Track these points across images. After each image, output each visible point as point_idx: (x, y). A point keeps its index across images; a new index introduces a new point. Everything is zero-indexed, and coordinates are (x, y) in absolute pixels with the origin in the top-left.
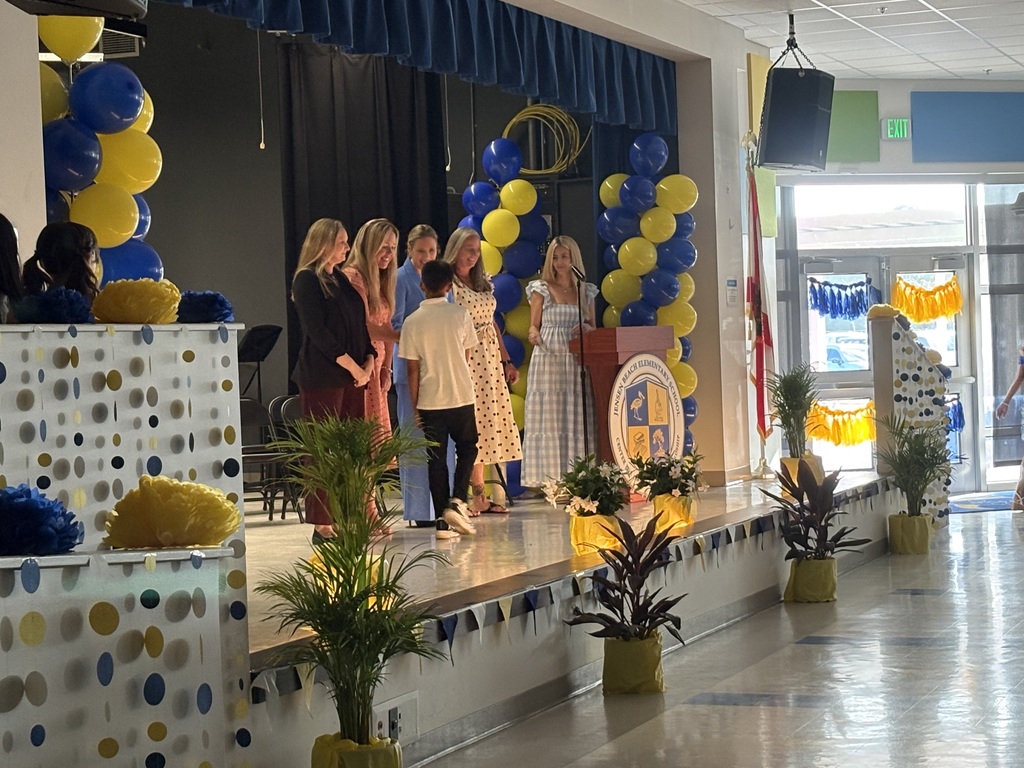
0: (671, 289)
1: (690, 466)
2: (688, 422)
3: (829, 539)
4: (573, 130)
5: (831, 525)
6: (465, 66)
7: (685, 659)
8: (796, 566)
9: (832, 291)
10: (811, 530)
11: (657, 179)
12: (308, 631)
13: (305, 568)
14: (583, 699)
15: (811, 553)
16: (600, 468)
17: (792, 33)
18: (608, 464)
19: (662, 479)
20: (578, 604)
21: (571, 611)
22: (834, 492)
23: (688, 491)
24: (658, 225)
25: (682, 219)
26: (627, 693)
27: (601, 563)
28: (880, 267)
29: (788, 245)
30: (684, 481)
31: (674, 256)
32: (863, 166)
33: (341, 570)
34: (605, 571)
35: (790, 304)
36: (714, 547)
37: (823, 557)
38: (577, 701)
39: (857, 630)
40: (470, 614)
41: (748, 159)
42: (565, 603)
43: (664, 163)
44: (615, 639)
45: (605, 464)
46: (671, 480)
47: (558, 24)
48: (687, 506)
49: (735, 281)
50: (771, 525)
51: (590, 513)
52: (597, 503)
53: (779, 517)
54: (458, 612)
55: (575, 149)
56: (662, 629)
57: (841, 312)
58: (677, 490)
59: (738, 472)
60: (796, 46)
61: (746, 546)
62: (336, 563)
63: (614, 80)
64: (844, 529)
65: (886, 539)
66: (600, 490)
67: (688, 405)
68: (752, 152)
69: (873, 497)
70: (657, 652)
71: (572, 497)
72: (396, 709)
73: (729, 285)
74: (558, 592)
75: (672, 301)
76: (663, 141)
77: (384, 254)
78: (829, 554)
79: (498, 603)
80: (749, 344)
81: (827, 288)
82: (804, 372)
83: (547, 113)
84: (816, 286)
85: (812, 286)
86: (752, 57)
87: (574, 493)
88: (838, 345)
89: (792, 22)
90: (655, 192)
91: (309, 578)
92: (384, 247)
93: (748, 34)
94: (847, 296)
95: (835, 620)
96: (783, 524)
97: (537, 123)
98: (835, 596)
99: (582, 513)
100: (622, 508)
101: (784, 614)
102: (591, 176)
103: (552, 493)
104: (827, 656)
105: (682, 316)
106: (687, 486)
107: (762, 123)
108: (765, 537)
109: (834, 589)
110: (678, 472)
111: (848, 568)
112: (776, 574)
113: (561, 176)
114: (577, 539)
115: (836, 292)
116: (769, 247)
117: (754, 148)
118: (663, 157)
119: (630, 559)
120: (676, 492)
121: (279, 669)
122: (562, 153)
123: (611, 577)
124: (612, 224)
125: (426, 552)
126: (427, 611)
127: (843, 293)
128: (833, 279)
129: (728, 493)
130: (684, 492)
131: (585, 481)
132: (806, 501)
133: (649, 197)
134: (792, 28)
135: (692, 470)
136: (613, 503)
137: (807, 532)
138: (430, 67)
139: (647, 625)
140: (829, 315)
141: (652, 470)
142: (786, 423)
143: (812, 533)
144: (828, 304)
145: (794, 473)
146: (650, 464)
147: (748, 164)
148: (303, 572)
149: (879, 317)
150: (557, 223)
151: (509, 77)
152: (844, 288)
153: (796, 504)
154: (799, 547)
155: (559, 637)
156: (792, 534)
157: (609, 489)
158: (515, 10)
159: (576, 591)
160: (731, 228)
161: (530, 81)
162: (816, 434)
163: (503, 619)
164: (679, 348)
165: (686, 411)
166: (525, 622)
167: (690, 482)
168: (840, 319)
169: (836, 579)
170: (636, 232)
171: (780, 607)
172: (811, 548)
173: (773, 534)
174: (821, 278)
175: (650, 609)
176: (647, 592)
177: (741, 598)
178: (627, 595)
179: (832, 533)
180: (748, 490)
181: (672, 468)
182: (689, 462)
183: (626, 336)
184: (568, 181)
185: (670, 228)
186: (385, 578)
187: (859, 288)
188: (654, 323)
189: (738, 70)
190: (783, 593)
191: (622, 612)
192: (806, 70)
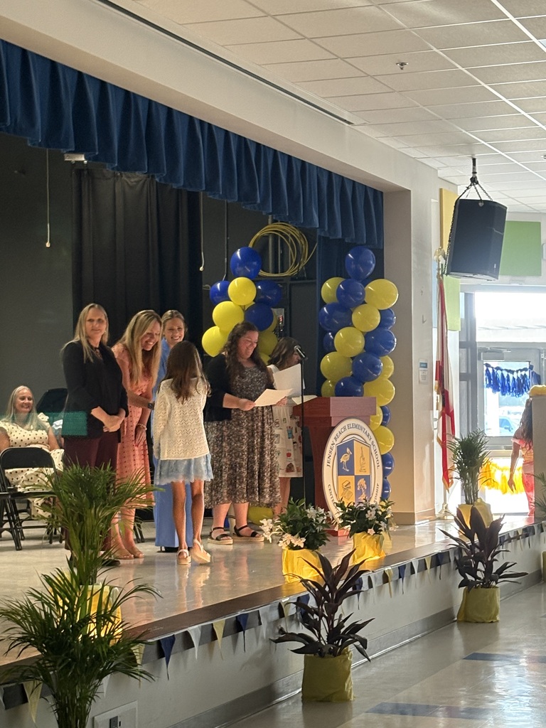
0: (375, 369)
1: (383, 510)
2: (385, 473)
3: (494, 571)
4: (303, 243)
5: (496, 560)
6: (211, 186)
7: (373, 671)
8: (467, 592)
9: (502, 374)
10: (480, 563)
11: (366, 282)
12: (33, 652)
13: (35, 596)
14: (284, 705)
15: (479, 583)
16: (308, 511)
17: (474, 173)
18: (314, 508)
19: (360, 520)
20: (283, 625)
21: (277, 631)
22: (500, 533)
23: (381, 530)
24: (366, 318)
25: (384, 313)
26: (321, 701)
27: (303, 591)
28: (540, 356)
29: (469, 339)
30: (377, 522)
31: (377, 343)
32: (528, 279)
33: (66, 599)
34: (307, 597)
35: (470, 383)
36: (400, 577)
37: (489, 586)
38: (280, 706)
39: (514, 648)
40: (187, 633)
41: (439, 269)
42: (272, 625)
43: (372, 269)
44: (313, 655)
45: (312, 508)
46: (368, 521)
47: (290, 157)
48: (379, 542)
49: (426, 364)
50: (448, 560)
51: (298, 548)
52: (304, 540)
53: (455, 554)
54: (175, 633)
55: (304, 258)
56: (351, 648)
57: (509, 391)
58: (372, 529)
59: (425, 514)
60: (477, 183)
61: (426, 577)
62: (62, 594)
63: (333, 203)
64: (507, 563)
65: (540, 571)
66: (306, 528)
67: (386, 460)
68: (442, 265)
69: (530, 537)
70: (347, 667)
71: (284, 534)
72: (117, 717)
73: (421, 367)
74: (266, 615)
75: (376, 378)
76: (372, 253)
77: (148, 338)
78: (494, 584)
79: (212, 624)
80: (436, 413)
81: (499, 372)
82: (478, 436)
83: (284, 230)
84: (490, 370)
85: (487, 370)
86: (443, 192)
87: (285, 531)
88: (509, 416)
89: (474, 164)
90: (364, 292)
91: (38, 605)
92: (148, 334)
93: (441, 173)
94: (514, 379)
95: (497, 639)
96: (457, 558)
97: (275, 237)
98: (498, 618)
99: (292, 547)
100: (325, 544)
101: (456, 631)
102: (316, 279)
103: (268, 530)
104: (490, 672)
105: (383, 390)
106: (380, 526)
107: (449, 241)
108: (443, 569)
109: (497, 612)
110: (373, 515)
111: (509, 594)
112: (450, 599)
113: (292, 278)
114: (287, 568)
115: (505, 376)
116: (453, 339)
117: (443, 261)
118: (371, 266)
119: (327, 589)
120: (371, 531)
121: (7, 686)
122: (294, 261)
123: (312, 603)
124: (330, 316)
125: (140, 586)
126: (139, 637)
127: (511, 376)
128: (504, 365)
129: (417, 530)
130: (377, 531)
131: (295, 522)
132: (476, 540)
133: (359, 296)
134: (474, 169)
135: (385, 514)
136: (318, 540)
137: (476, 565)
138: (182, 184)
139: (340, 644)
140: (500, 392)
141: (353, 512)
142: (463, 476)
143: (480, 566)
144: (499, 384)
145: (467, 516)
146: (351, 507)
147: (438, 273)
148: (33, 600)
149: (538, 395)
150: (288, 315)
151: (247, 197)
152: (512, 372)
153: (469, 542)
154: (470, 578)
155: (267, 653)
156: (464, 567)
157: (314, 528)
158: (255, 145)
159: (282, 614)
160: (423, 322)
161: (264, 201)
162: (488, 485)
163: (216, 639)
164: (380, 414)
165: (384, 464)
166: (235, 641)
167: (382, 524)
168: (508, 396)
169: (499, 603)
170: (349, 323)
171: (453, 627)
172: (480, 579)
173: (449, 566)
174: (494, 364)
175: (342, 630)
176: (341, 616)
177: (422, 618)
178: (323, 618)
179: (496, 566)
180: (432, 528)
181: (369, 511)
182: (382, 507)
183: (337, 404)
184: (299, 282)
185: (377, 320)
186: (103, 608)
187: (523, 373)
188: (361, 394)
189: (433, 200)
190: (456, 614)
191: (319, 631)
192: (484, 201)
